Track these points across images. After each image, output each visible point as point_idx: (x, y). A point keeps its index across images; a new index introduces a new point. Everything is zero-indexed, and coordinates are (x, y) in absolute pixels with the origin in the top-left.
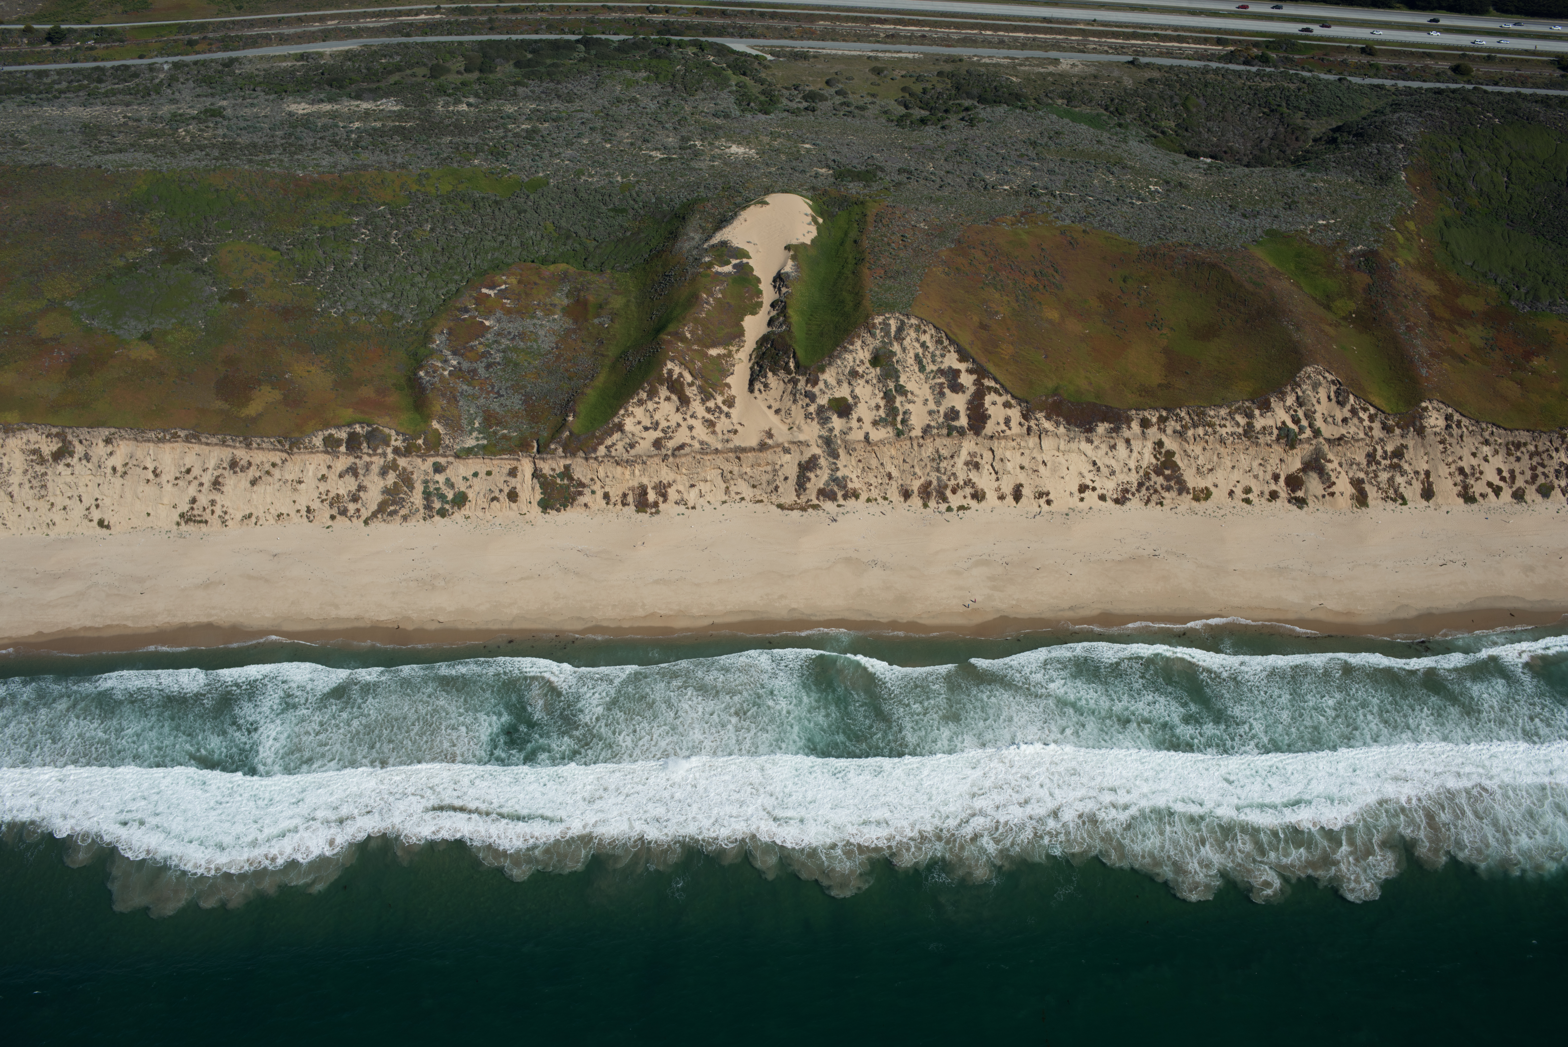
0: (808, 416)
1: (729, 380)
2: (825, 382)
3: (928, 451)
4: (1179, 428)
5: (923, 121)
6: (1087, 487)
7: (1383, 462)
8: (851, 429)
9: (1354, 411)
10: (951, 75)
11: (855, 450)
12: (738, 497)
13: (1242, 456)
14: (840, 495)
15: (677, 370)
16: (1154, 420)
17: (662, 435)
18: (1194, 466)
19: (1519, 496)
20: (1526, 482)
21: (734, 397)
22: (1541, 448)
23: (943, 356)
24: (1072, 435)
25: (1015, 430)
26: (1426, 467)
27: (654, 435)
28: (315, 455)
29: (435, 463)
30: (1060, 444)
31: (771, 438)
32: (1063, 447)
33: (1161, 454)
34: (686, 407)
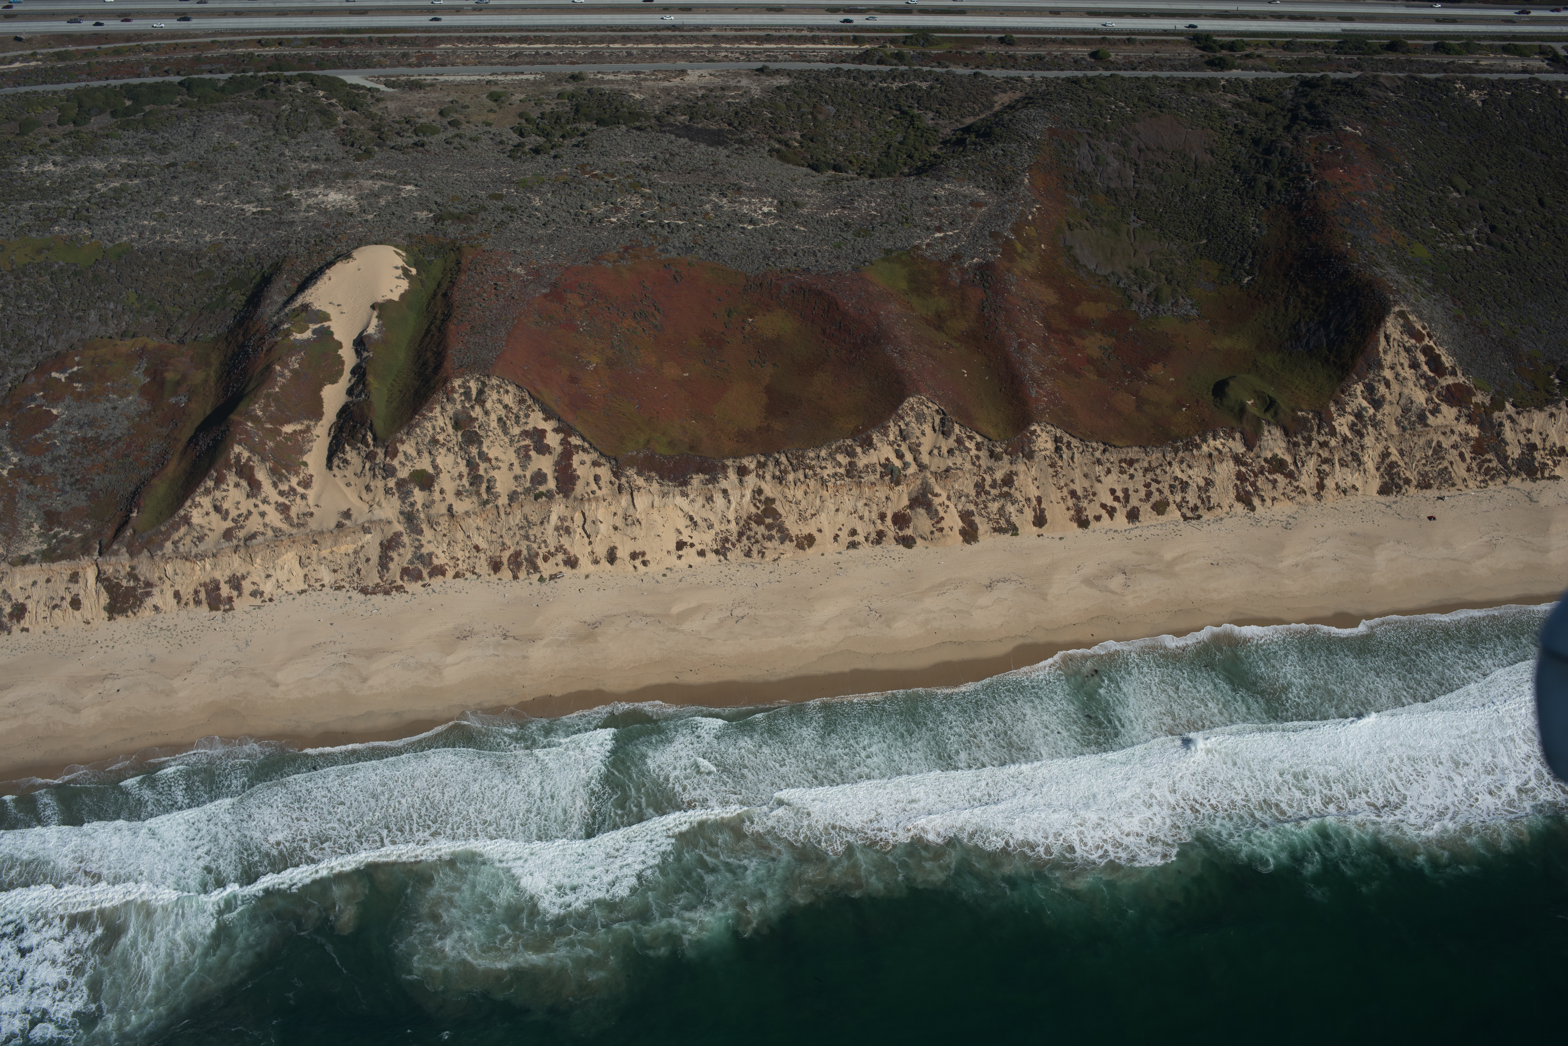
0: (388, 491)
1: (305, 458)
2: (405, 454)
3: (516, 518)
4: (778, 473)
5: (536, 151)
6: (685, 544)
7: (993, 492)
8: (433, 502)
9: (959, 441)
10: (572, 96)
11: (438, 524)
12: (317, 585)
13: (846, 498)
14: (425, 574)
15: (246, 454)
16: (752, 466)
17: (232, 524)
18: (796, 510)
19: (1133, 515)
20: (1141, 500)
21: (311, 476)
22: (1154, 464)
23: (527, 416)
24: (666, 489)
25: (605, 490)
26: (1037, 493)
27: (224, 525)
30: (653, 501)
31: (348, 518)
32: (657, 503)
33: (762, 503)
34: (257, 492)
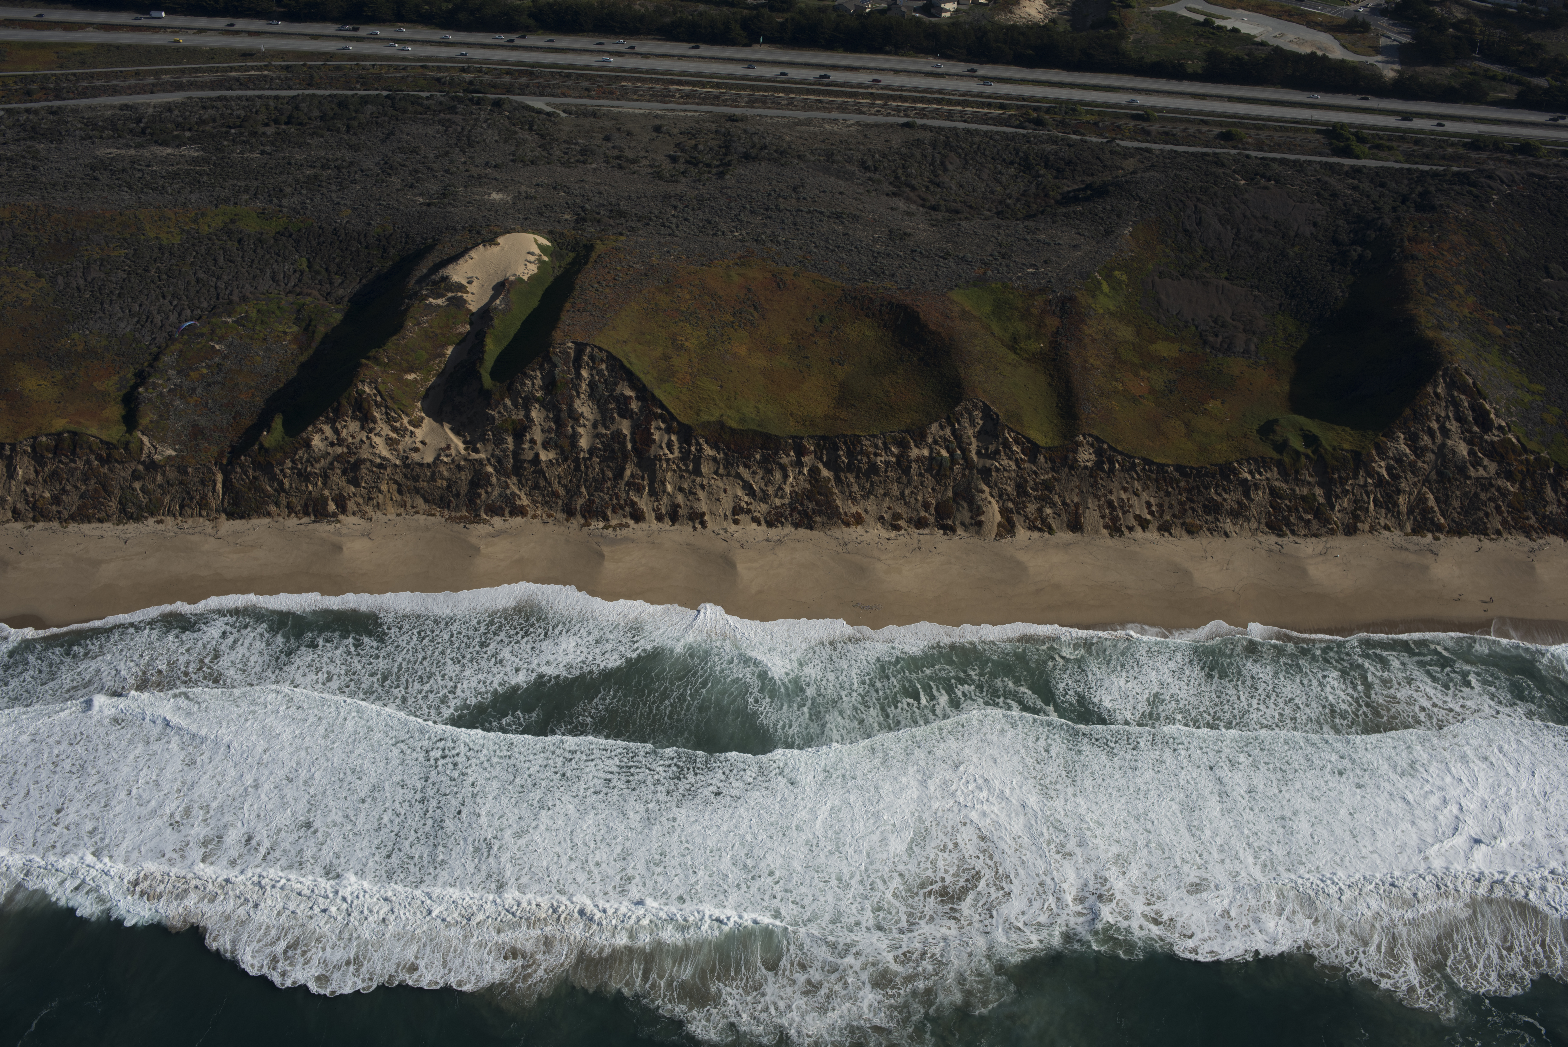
1: (421, 403)
2: (505, 406)
6: (742, 509)
7: (1033, 493)
8: (522, 449)
12: (412, 510)
13: (894, 484)
14: (507, 511)
15: (367, 391)
16: (812, 447)
17: (346, 450)
18: (847, 492)
20: (1174, 516)
21: (422, 418)
22: (1191, 484)
24: (731, 460)
25: (677, 454)
26: (1076, 500)
27: (339, 450)
28: (26, 459)
29: (134, 471)
30: (718, 468)
31: (447, 456)
32: (721, 471)
33: (817, 481)
34: (372, 425)
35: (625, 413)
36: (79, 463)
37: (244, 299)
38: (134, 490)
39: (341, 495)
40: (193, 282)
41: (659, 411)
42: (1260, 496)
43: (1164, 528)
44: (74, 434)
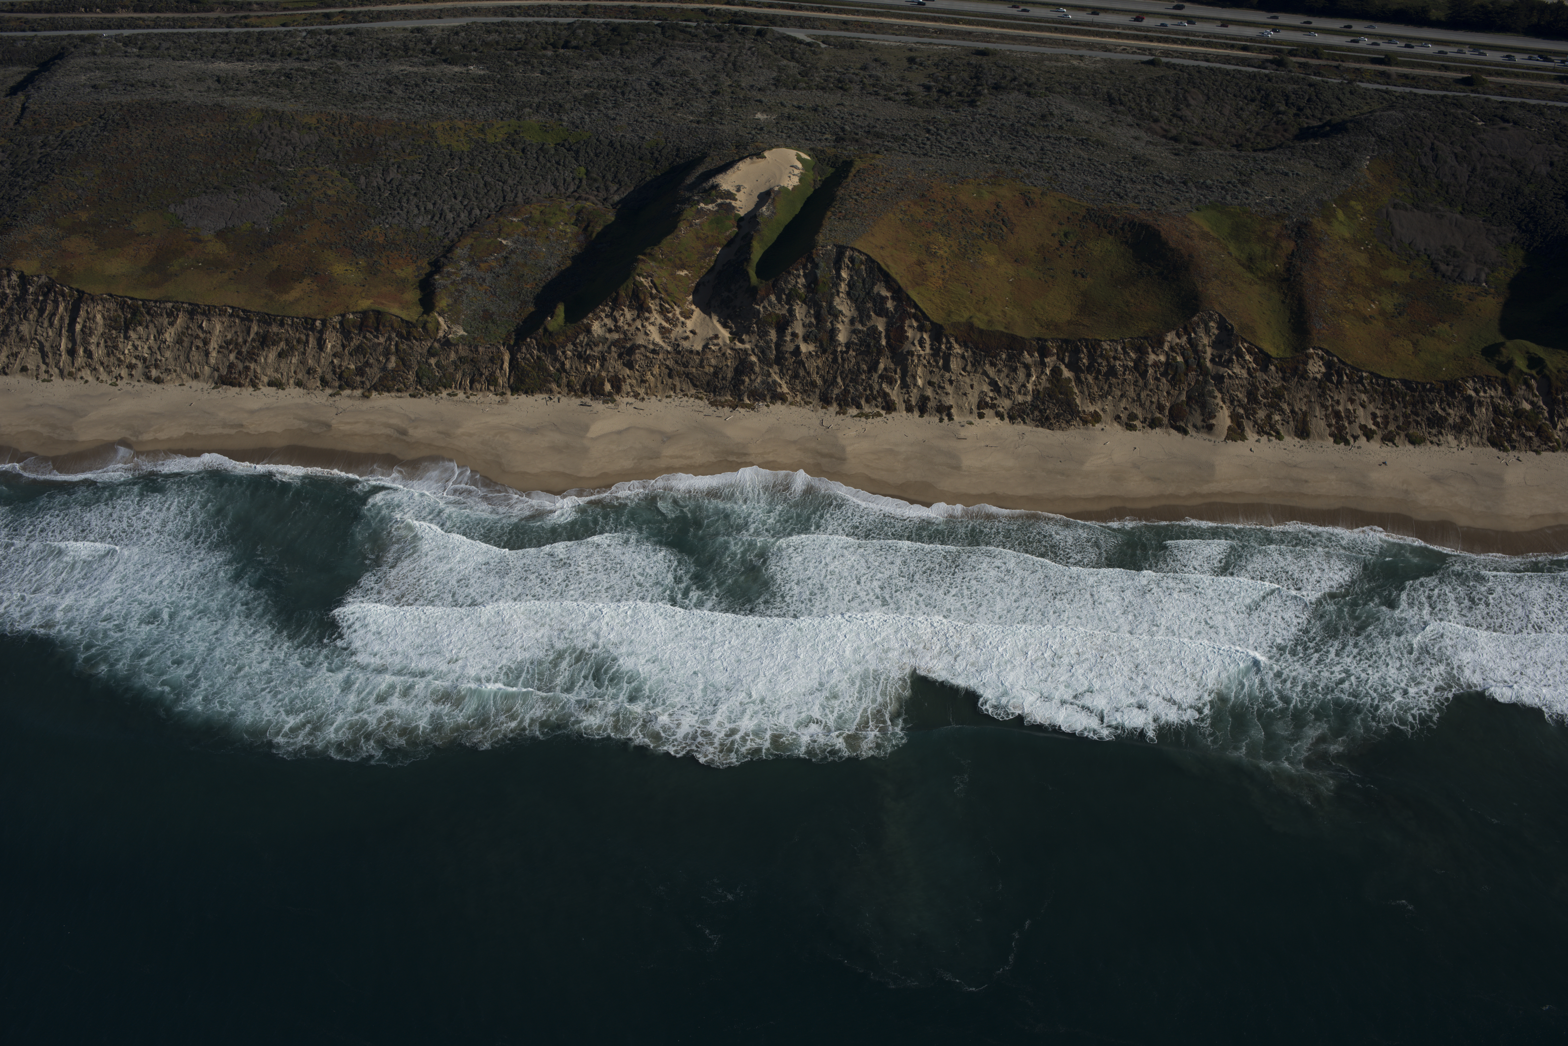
6: (986, 403)
7: (1263, 401)
8: (784, 341)
12: (681, 393)
14: (768, 397)
16: (1055, 350)
18: (1086, 392)
20: (1398, 428)
21: (693, 311)
22: (1416, 399)
24: (978, 358)
25: (928, 350)
26: (1304, 408)
27: (616, 336)
28: (334, 334)
29: (431, 348)
30: (966, 365)
31: (715, 345)
32: (969, 368)
33: (1058, 381)
34: (647, 315)
35: (881, 311)
36: (382, 340)
37: (527, 201)
38: (430, 365)
39: (616, 376)
40: (481, 185)
41: (913, 311)
42: (1483, 412)
43: (1388, 439)
44: (378, 313)
